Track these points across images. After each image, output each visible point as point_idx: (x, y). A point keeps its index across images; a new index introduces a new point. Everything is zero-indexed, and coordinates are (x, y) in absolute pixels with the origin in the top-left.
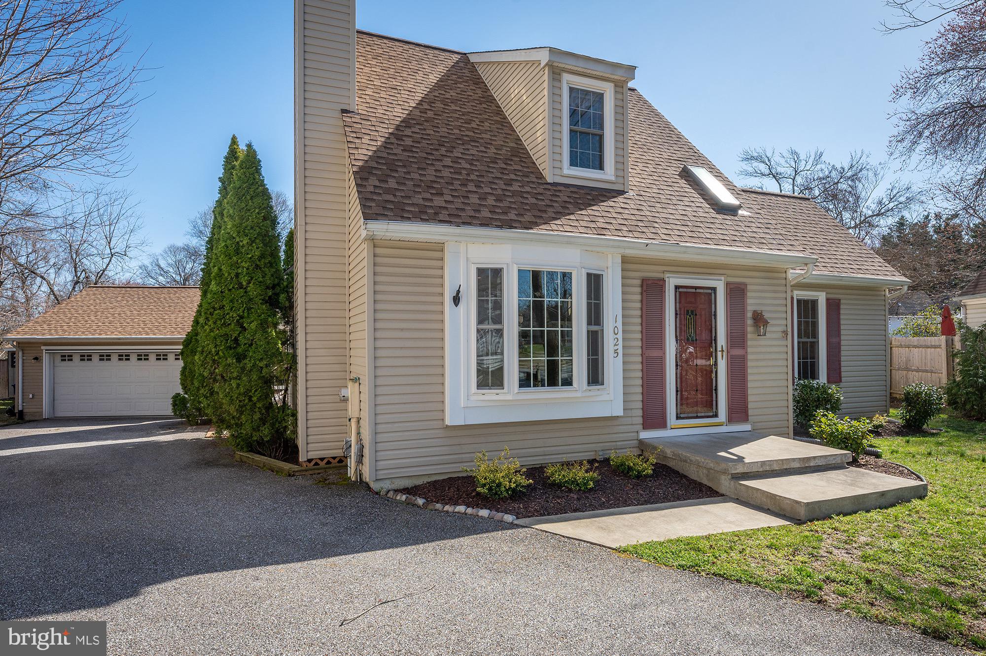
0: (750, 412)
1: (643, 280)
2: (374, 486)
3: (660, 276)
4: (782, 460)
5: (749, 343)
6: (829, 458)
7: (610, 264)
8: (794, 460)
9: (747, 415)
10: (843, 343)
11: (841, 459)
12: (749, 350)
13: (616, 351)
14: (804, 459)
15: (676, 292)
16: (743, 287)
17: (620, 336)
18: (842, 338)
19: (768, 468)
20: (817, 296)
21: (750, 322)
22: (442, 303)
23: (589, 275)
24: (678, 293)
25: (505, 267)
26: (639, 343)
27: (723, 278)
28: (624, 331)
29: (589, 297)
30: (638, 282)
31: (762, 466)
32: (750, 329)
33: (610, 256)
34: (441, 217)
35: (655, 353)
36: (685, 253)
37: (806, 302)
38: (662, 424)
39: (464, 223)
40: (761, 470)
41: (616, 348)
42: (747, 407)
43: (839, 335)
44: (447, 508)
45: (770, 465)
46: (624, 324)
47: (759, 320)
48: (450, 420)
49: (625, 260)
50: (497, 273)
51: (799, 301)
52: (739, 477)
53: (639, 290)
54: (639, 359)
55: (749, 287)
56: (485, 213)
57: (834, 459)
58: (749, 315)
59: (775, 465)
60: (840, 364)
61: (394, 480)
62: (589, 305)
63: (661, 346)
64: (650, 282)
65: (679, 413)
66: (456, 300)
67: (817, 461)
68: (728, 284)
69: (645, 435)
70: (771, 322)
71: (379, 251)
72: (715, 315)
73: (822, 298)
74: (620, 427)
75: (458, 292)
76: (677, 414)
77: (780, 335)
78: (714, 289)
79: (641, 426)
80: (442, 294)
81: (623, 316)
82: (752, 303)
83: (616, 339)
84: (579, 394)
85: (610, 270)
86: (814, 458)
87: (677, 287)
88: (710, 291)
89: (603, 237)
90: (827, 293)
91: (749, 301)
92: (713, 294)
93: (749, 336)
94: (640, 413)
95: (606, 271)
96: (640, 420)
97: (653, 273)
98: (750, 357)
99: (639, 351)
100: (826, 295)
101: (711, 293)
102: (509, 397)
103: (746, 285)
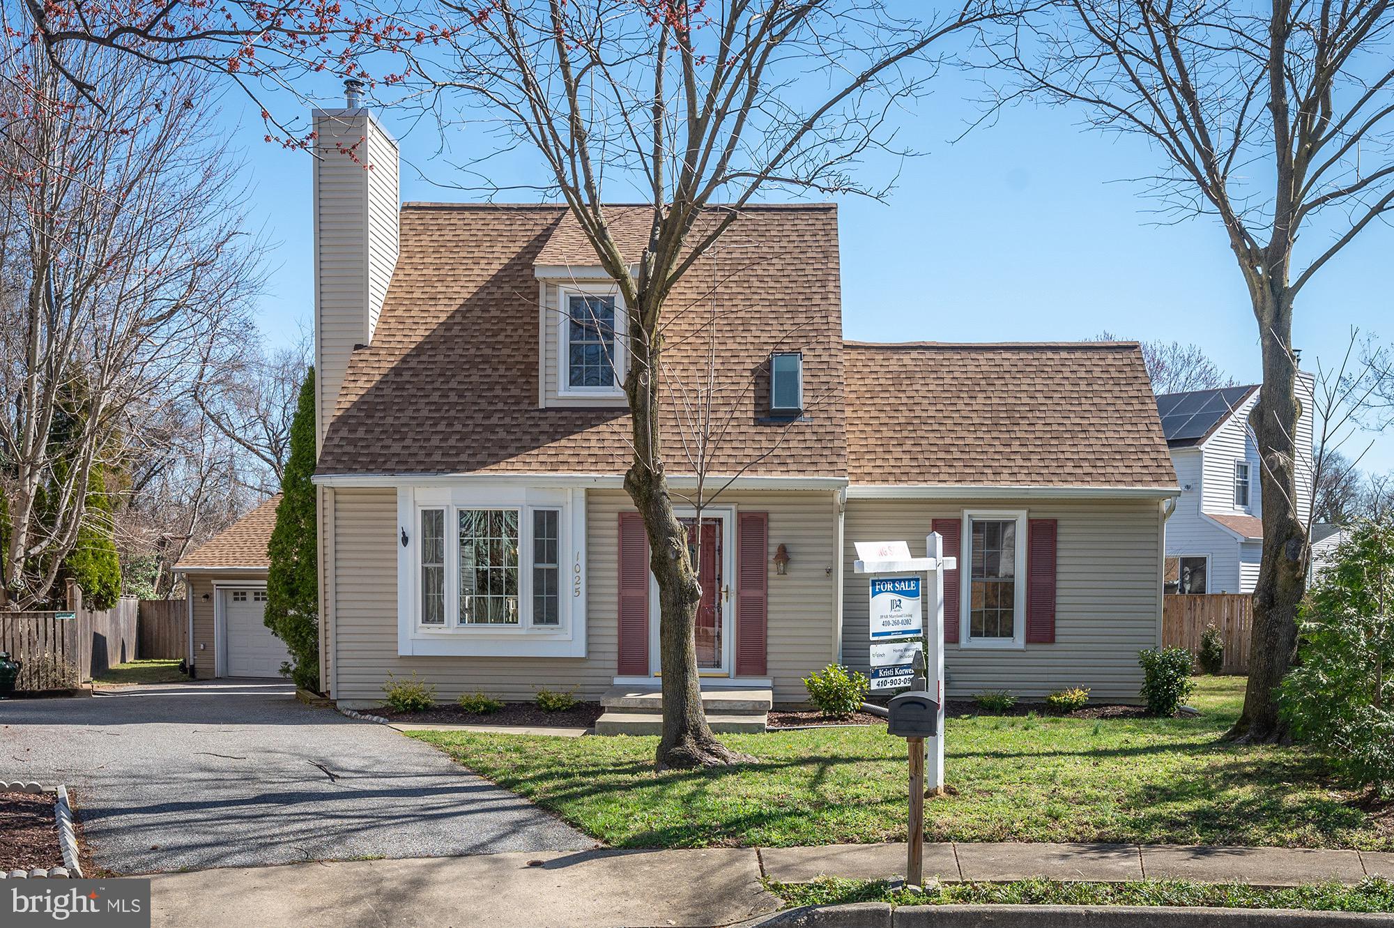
0: (769, 665)
1: (620, 514)
2: (338, 705)
5: (771, 583)
7: (570, 500)
9: (766, 669)
10: (1059, 585)
12: (770, 591)
13: (577, 590)
16: (763, 516)
17: (583, 574)
18: (1059, 577)
21: (773, 558)
22: (395, 544)
23: (537, 514)
25: (444, 508)
26: (616, 582)
27: (733, 507)
28: (588, 569)
29: (536, 535)
30: (615, 516)
32: (772, 566)
33: (570, 491)
34: (388, 466)
35: (633, 593)
37: (994, 524)
41: (577, 586)
42: (766, 659)
43: (1053, 573)
47: (779, 555)
48: (404, 650)
49: (589, 492)
50: (439, 514)
53: (615, 524)
54: (616, 599)
55: (771, 516)
56: (437, 457)
58: (773, 550)
60: (1053, 616)
61: (354, 702)
62: (536, 542)
63: (642, 585)
64: (627, 516)
66: (405, 540)
69: (616, 680)
71: (339, 498)
72: (720, 551)
73: (1021, 518)
75: (404, 533)
77: (822, 574)
78: (720, 521)
79: (616, 671)
80: (394, 536)
82: (776, 537)
83: (577, 578)
84: (523, 632)
85: (568, 506)
88: (714, 523)
90: (1029, 511)
91: (771, 533)
92: (718, 527)
93: (771, 574)
94: (615, 657)
95: (563, 506)
96: (615, 665)
98: (770, 600)
99: (616, 591)
100: (1028, 515)
101: (715, 526)
102: (449, 631)
103: (766, 514)
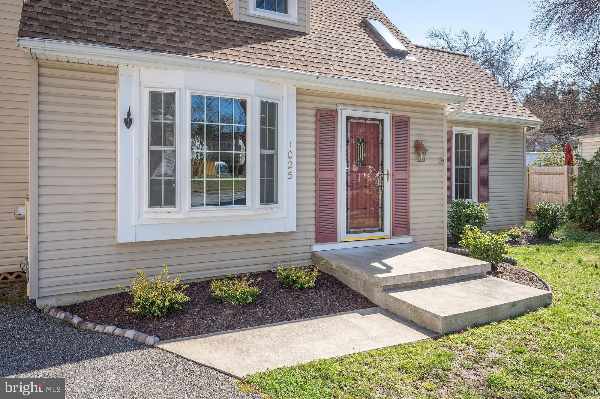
0: (411, 227)
1: (318, 111)
2: (39, 304)
3: (333, 107)
4: (430, 272)
5: (411, 168)
6: (471, 269)
7: (285, 95)
8: (440, 271)
9: (408, 230)
10: (490, 169)
11: (482, 269)
12: (411, 174)
13: (290, 174)
14: (449, 270)
15: (347, 122)
16: (406, 120)
17: (294, 160)
18: (490, 165)
19: (417, 280)
20: (472, 132)
21: (412, 150)
22: (115, 125)
23: (263, 104)
24: (349, 123)
25: (177, 91)
26: (313, 167)
27: (389, 112)
28: (298, 156)
29: (263, 123)
30: (313, 112)
31: (411, 278)
32: (412, 156)
33: (285, 88)
34: (111, 40)
35: (327, 175)
36: (353, 87)
37: (462, 136)
38: (333, 238)
39: (134, 48)
40: (410, 282)
41: (290, 170)
42: (409, 222)
43: (488, 163)
44: (99, 328)
45: (419, 277)
46: (298, 149)
47: (419, 147)
49: (299, 92)
50: (171, 97)
51: (457, 135)
52: (390, 289)
53: (313, 119)
54: (313, 181)
55: (412, 120)
56: (161, 41)
57: (475, 269)
58: (412, 144)
59: (423, 277)
60: (488, 187)
61: (60, 297)
62: (263, 131)
63: (333, 169)
64: (323, 113)
65: (349, 227)
66: (128, 122)
67: (460, 272)
68: (393, 117)
69: (317, 248)
70: (430, 150)
71: (44, 71)
72: (382, 143)
73: (475, 133)
74: (294, 241)
75: (129, 114)
76: (347, 229)
77: (437, 161)
78: (382, 121)
79: (314, 241)
80: (115, 116)
81: (298, 142)
82: (414, 135)
83: (290, 163)
84: (251, 213)
85: (285, 101)
86: (458, 269)
87: (348, 118)
88: (378, 122)
89: (278, 69)
90: (479, 129)
91: (411, 132)
92: (380, 126)
93: (411, 162)
94: (313, 228)
95: (281, 100)
96: (313, 235)
97: (327, 104)
98: (411, 180)
99: (313, 174)
100: (478, 131)
101: (379, 124)
102: (181, 215)
103: (409, 118)
